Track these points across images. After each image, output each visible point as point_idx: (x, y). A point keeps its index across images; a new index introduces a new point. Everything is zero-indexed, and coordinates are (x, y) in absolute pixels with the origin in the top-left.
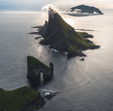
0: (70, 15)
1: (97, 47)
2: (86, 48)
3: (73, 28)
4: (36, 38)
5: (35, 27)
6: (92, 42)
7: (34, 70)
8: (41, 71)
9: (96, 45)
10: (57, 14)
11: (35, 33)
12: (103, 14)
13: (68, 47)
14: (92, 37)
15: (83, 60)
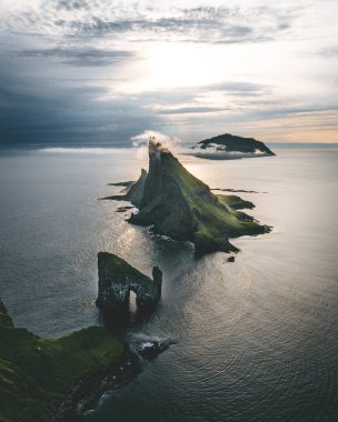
0: (199, 156)
1: (264, 230)
2: (237, 233)
3: (207, 187)
4: (121, 210)
5: (116, 185)
6: (251, 218)
7: (114, 287)
8: (131, 288)
9: (262, 224)
10: (170, 154)
11: (118, 198)
12: (273, 154)
13: (196, 229)
14: (250, 206)
15: (231, 260)
